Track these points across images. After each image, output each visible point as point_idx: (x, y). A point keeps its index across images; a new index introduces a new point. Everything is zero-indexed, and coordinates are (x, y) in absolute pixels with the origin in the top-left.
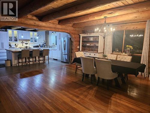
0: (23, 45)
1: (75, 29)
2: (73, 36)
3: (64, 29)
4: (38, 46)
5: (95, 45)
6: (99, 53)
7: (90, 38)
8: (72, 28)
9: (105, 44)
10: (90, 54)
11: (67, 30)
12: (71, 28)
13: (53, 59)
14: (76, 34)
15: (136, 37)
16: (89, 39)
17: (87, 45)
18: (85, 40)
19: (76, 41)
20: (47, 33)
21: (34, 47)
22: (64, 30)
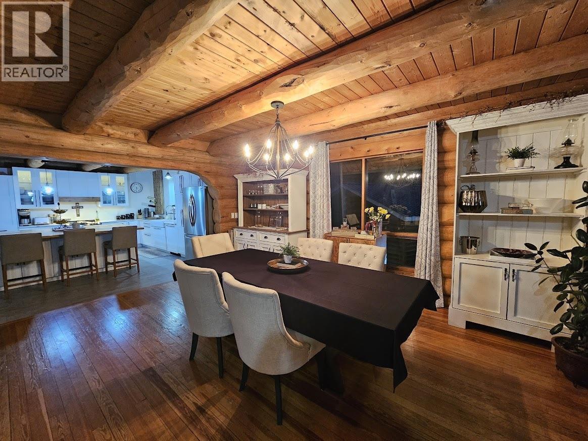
0: (78, 215)
1: (217, 160)
2: (213, 181)
3: (173, 161)
4: (131, 216)
5: (280, 208)
6: (290, 234)
7: (265, 185)
8: (207, 158)
9: (311, 204)
10: (266, 237)
11: (187, 162)
12: (200, 155)
13: (171, 253)
14: (222, 175)
15: (401, 180)
16: (262, 189)
17: (260, 207)
18: (253, 192)
19: (223, 197)
20: (158, 177)
21: (118, 218)
22: (170, 164)
